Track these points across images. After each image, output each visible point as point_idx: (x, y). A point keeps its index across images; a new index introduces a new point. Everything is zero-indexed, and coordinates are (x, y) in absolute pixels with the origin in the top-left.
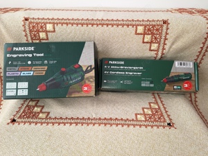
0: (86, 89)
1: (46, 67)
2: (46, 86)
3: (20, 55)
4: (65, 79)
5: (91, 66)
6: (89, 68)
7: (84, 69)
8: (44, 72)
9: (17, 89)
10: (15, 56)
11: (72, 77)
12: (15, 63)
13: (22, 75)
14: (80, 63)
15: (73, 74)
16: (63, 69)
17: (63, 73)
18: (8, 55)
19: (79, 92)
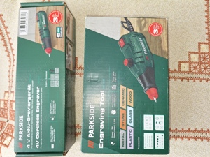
0: (156, 31)
1: (122, 87)
2: (150, 87)
3: (102, 127)
4: (140, 60)
5: (122, 22)
6: (125, 25)
7: (126, 32)
8: (129, 90)
9: (154, 132)
10: (102, 136)
11: (139, 50)
12: (114, 135)
13: (132, 124)
14: (117, 38)
15: (133, 50)
16: (126, 62)
17: (132, 63)
18: (101, 146)
19: (161, 41)
